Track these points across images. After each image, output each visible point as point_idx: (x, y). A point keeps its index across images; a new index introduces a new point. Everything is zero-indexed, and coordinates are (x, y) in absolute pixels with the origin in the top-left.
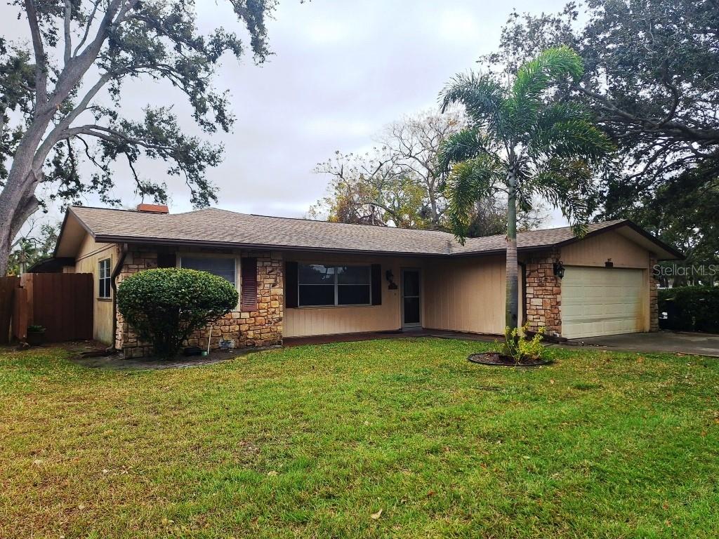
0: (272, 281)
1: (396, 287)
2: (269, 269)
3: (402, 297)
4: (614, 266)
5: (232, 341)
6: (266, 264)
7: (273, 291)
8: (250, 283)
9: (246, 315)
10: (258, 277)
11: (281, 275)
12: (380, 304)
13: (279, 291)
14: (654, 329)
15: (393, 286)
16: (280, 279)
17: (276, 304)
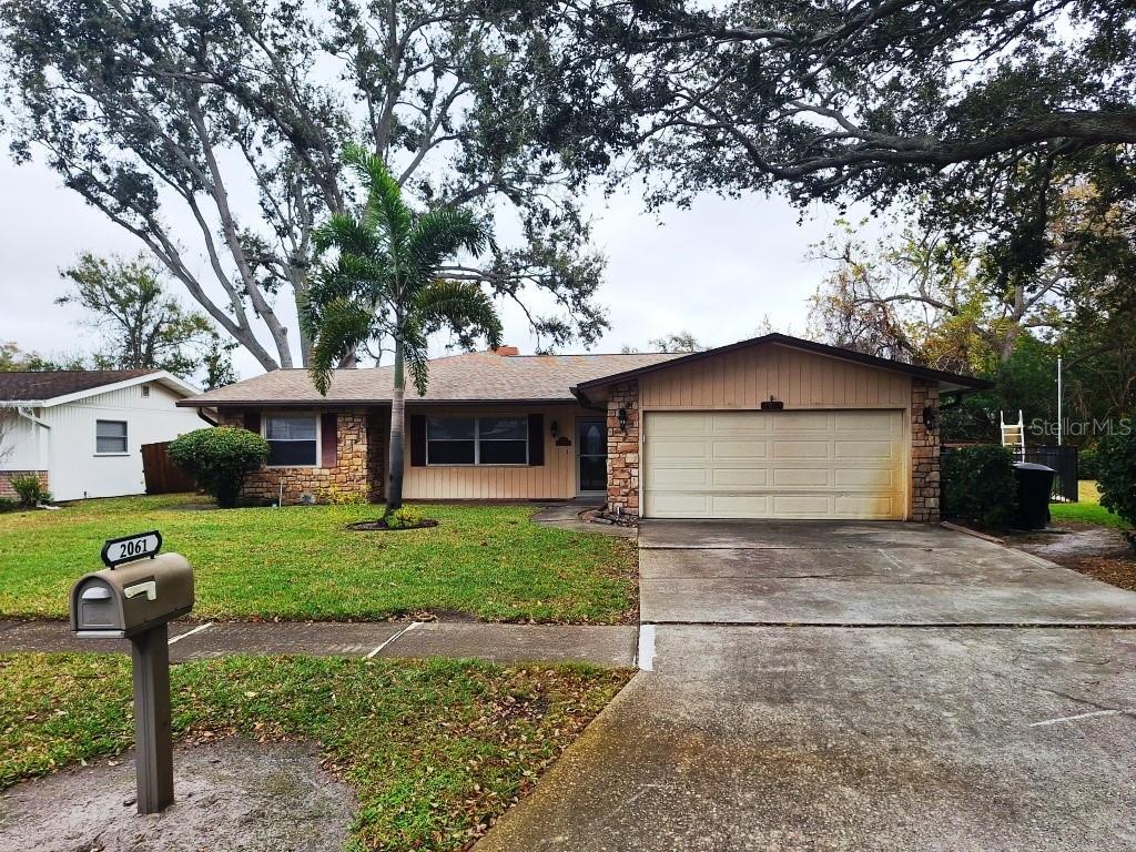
0: (354, 437)
1: (569, 443)
2: (351, 425)
3: (577, 456)
4: (785, 407)
5: (313, 497)
6: (347, 419)
7: (356, 447)
8: (331, 440)
9: (327, 472)
10: (339, 433)
11: (364, 430)
12: (542, 464)
13: (362, 447)
14: (919, 517)
15: (563, 442)
16: (363, 435)
17: (358, 461)
